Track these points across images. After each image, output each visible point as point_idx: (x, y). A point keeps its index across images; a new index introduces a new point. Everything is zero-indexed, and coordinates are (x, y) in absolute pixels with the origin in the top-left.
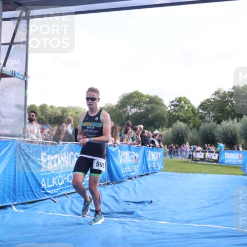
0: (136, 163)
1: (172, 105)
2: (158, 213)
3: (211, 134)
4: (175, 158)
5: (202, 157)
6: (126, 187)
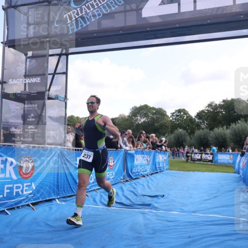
0: (148, 164)
1: (173, 115)
2: (169, 205)
3: (205, 138)
5: (199, 158)
6: (141, 183)
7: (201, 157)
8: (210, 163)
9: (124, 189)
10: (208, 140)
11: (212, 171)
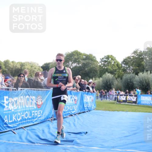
0: (76, 104)
1: (102, 61)
2: (91, 141)
3: (131, 82)
4: (105, 100)
5: (124, 99)
6: (68, 121)
7: (126, 98)
8: (134, 104)
9: (51, 126)
10: (133, 84)
11: (135, 111)
